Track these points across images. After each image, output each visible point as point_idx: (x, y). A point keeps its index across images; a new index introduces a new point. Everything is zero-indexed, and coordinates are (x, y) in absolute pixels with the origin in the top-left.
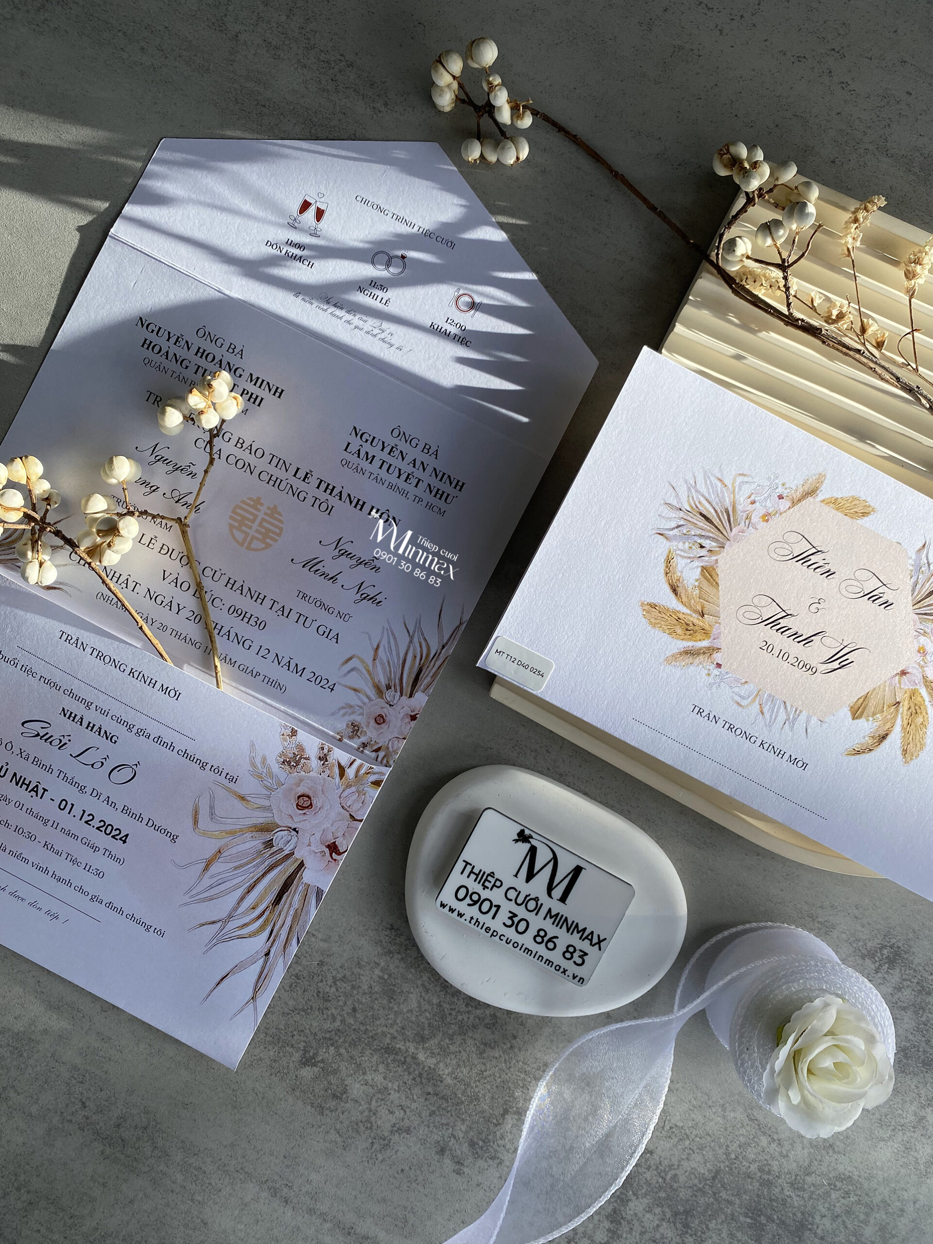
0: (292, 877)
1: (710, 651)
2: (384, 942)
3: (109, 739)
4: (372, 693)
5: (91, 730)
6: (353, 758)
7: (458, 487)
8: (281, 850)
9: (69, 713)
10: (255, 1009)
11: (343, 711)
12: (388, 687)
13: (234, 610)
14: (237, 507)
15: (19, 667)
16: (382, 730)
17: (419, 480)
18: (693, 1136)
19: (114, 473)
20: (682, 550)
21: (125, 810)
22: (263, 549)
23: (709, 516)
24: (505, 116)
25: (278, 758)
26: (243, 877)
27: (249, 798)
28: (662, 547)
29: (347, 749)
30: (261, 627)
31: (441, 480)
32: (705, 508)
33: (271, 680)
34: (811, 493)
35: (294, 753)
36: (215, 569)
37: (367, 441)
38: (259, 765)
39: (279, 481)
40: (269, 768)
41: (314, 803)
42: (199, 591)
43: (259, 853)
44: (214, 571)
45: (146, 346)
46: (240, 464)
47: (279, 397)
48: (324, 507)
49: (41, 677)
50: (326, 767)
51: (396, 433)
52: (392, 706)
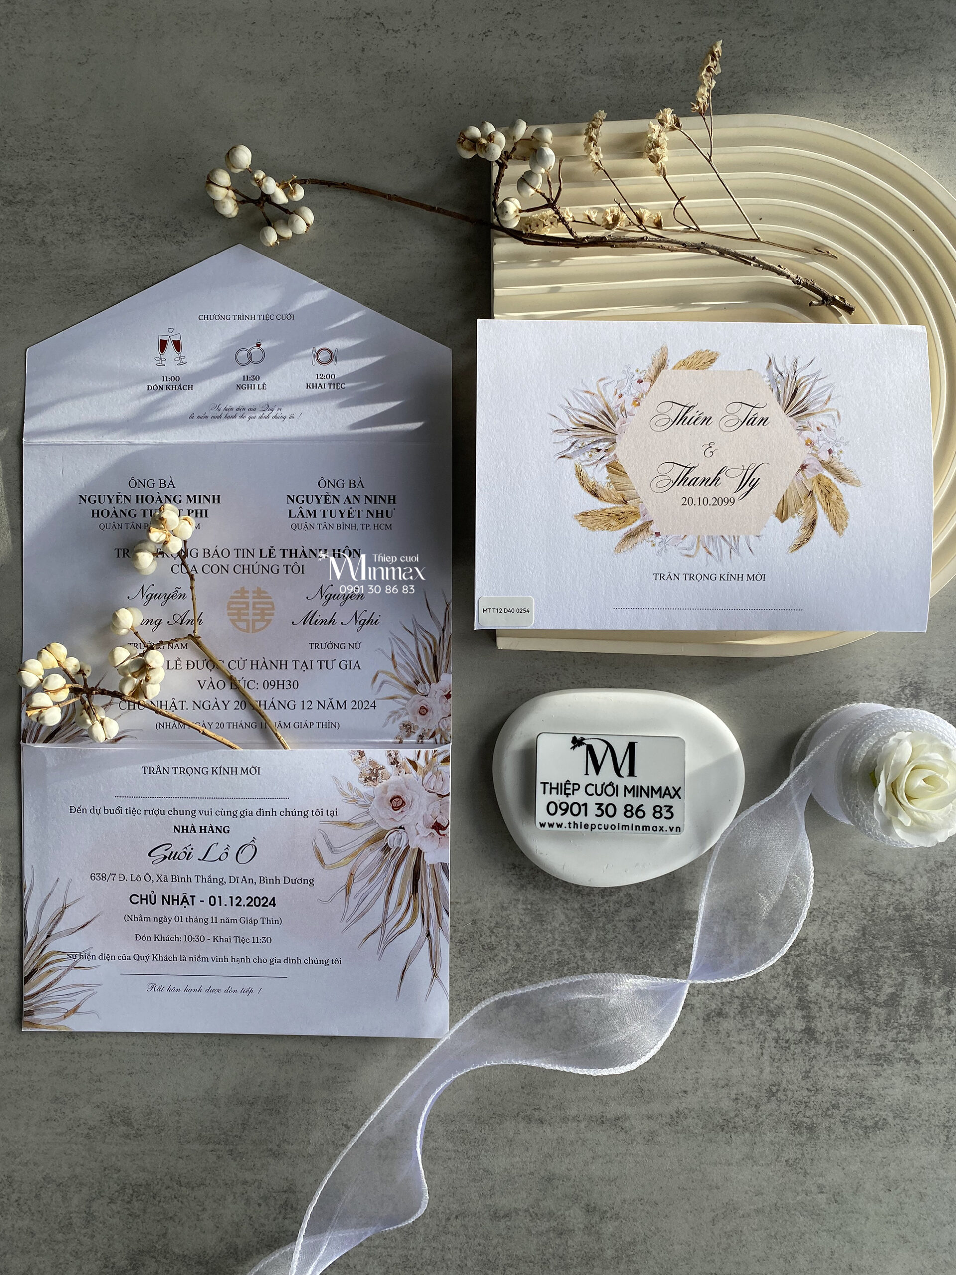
0: (417, 865)
1: (646, 526)
2: (514, 881)
3: (222, 831)
4: (406, 694)
5: (205, 832)
6: (418, 750)
7: (392, 501)
8: (398, 849)
9: (181, 827)
10: (441, 983)
11: (391, 719)
12: (417, 683)
13: (268, 685)
14: (230, 603)
15: (124, 812)
16: (430, 718)
17: (359, 511)
18: (832, 911)
19: (122, 624)
20: (585, 461)
21: (263, 880)
22: (267, 625)
23: (592, 424)
24: (281, 198)
25: (360, 779)
26: (380, 885)
27: (353, 822)
28: (569, 465)
29: (410, 746)
30: (296, 687)
31: (376, 502)
32: (587, 419)
33: (324, 724)
34: (662, 365)
35: (370, 770)
36: (236, 660)
37: (303, 501)
38: (348, 792)
39: (251, 567)
40: (357, 790)
41: (405, 799)
42: (233, 683)
43: (383, 860)
44: (237, 662)
45: (95, 515)
46: (215, 569)
47: (218, 502)
48: (296, 569)
49: (145, 811)
50: (400, 768)
51: (322, 484)
52: (427, 695)
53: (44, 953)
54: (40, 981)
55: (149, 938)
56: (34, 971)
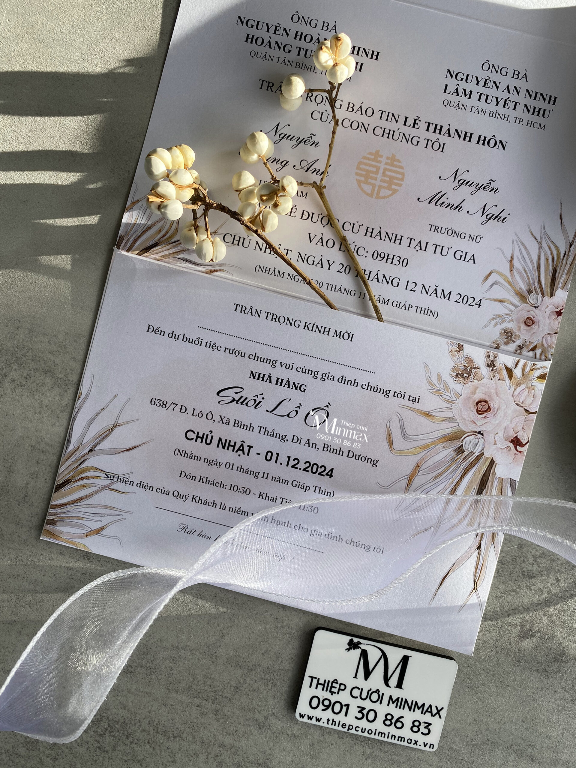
0: (487, 474)
3: (298, 389)
4: (516, 300)
5: (281, 385)
6: (517, 359)
7: (552, 102)
8: (472, 453)
9: (257, 374)
10: (479, 597)
11: (494, 322)
12: (530, 292)
13: (378, 255)
14: (360, 163)
15: (204, 344)
16: (534, 331)
17: (516, 103)
21: (326, 448)
22: (391, 195)
25: (452, 373)
26: (444, 485)
27: (433, 414)
29: (507, 353)
30: (404, 265)
31: (535, 99)
33: (423, 309)
35: (464, 366)
36: (352, 222)
37: (462, 79)
38: (436, 383)
39: (392, 132)
40: (445, 383)
41: (491, 406)
42: (343, 245)
43: (453, 460)
44: (352, 225)
45: (249, 41)
46: (355, 125)
47: (376, 59)
48: (436, 146)
49: (226, 348)
50: (495, 372)
51: (486, 67)
52: (537, 307)
53: (83, 466)
54: (70, 493)
55: (193, 478)
56: (67, 482)
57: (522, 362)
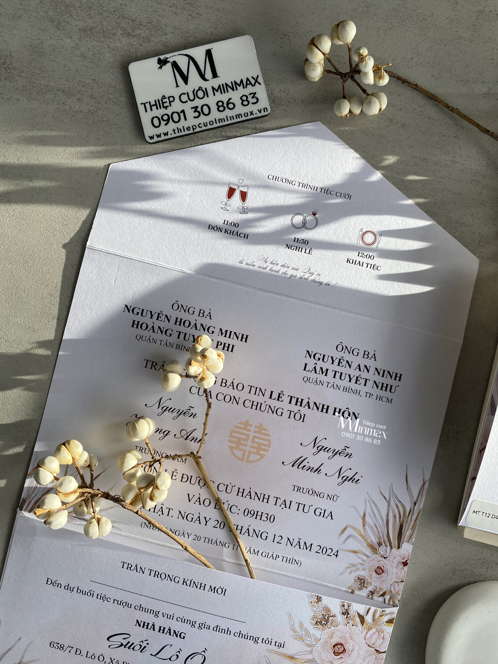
3: (178, 636)
4: (368, 551)
5: (163, 632)
6: (368, 607)
7: (398, 379)
9: (142, 623)
11: (349, 570)
12: (380, 544)
13: (248, 513)
14: (232, 431)
15: (95, 596)
16: (383, 579)
17: (366, 380)
19: (138, 434)
22: (260, 459)
25: (312, 621)
27: (296, 657)
29: (360, 600)
30: (271, 521)
31: (383, 376)
33: (288, 559)
35: (323, 615)
36: (226, 484)
37: (319, 359)
38: (298, 630)
39: (259, 405)
40: (306, 630)
41: (347, 648)
42: (218, 504)
44: (226, 486)
45: (135, 326)
46: (228, 398)
47: (246, 341)
48: (298, 416)
49: (114, 600)
50: (349, 619)
51: (340, 348)
52: (386, 558)
57: (373, 609)
